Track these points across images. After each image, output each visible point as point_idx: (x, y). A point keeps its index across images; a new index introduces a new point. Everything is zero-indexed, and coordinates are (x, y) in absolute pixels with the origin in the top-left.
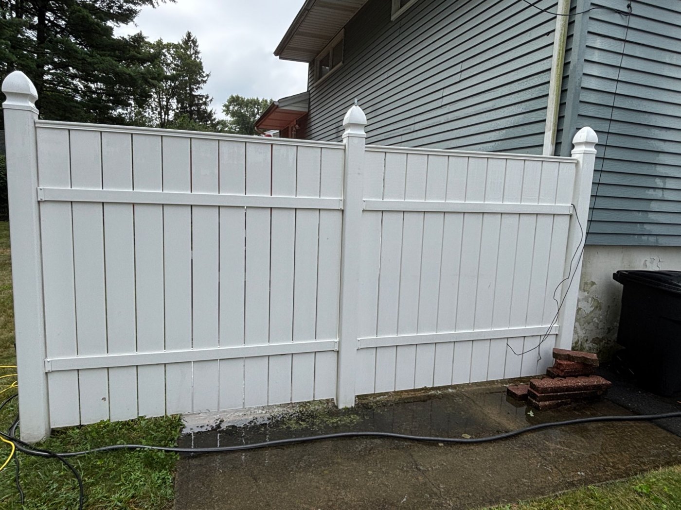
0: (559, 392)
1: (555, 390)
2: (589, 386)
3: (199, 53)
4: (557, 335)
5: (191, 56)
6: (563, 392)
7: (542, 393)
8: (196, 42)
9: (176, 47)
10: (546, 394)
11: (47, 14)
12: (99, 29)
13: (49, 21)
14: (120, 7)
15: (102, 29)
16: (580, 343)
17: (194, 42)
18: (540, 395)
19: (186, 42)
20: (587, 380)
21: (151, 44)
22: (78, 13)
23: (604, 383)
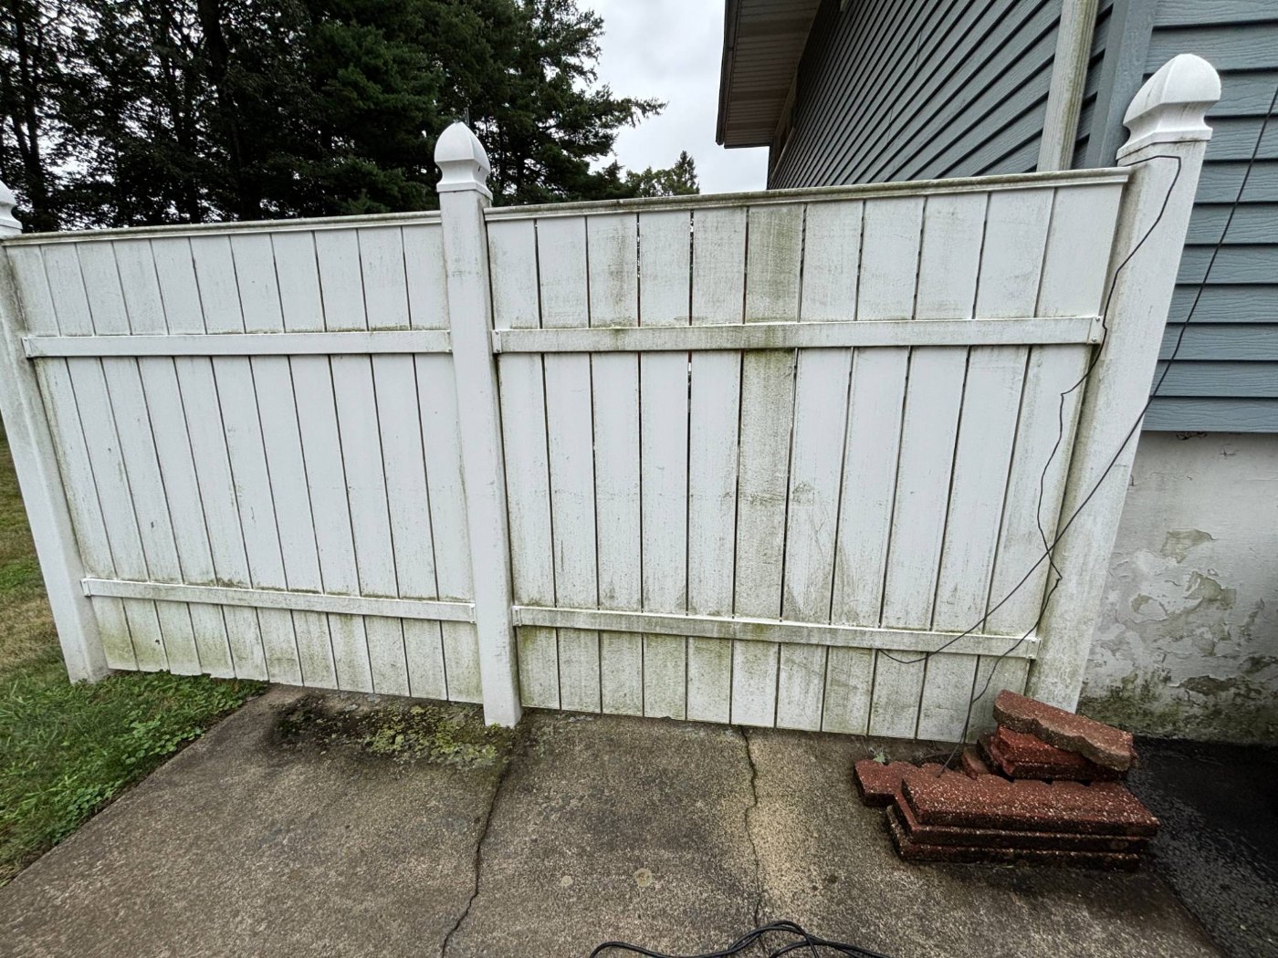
0: (979, 828)
1: (967, 819)
2: (1082, 823)
3: (695, 177)
4: (1032, 662)
5: (686, 182)
6: (995, 827)
7: (925, 823)
8: (692, 164)
9: (667, 174)
10: (937, 829)
11: (526, 161)
12: (571, 166)
13: (529, 169)
14: (596, 135)
15: (574, 167)
16: (1140, 681)
17: (690, 164)
18: (920, 828)
19: (681, 166)
20: (1079, 801)
21: (638, 176)
22: (549, 153)
23: (1133, 819)
